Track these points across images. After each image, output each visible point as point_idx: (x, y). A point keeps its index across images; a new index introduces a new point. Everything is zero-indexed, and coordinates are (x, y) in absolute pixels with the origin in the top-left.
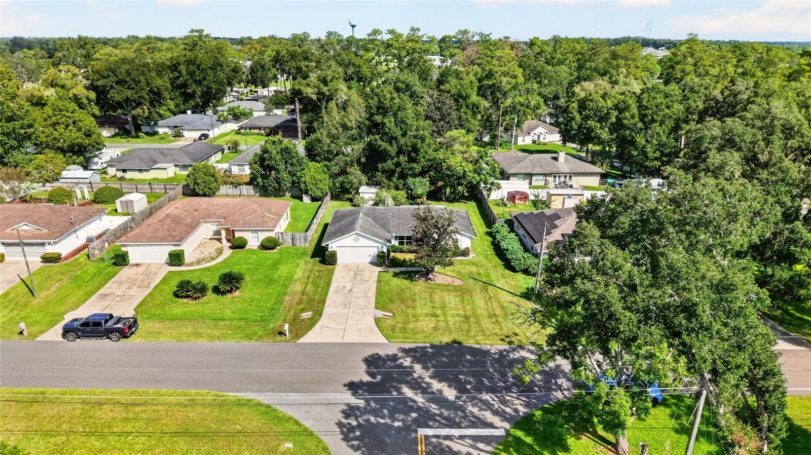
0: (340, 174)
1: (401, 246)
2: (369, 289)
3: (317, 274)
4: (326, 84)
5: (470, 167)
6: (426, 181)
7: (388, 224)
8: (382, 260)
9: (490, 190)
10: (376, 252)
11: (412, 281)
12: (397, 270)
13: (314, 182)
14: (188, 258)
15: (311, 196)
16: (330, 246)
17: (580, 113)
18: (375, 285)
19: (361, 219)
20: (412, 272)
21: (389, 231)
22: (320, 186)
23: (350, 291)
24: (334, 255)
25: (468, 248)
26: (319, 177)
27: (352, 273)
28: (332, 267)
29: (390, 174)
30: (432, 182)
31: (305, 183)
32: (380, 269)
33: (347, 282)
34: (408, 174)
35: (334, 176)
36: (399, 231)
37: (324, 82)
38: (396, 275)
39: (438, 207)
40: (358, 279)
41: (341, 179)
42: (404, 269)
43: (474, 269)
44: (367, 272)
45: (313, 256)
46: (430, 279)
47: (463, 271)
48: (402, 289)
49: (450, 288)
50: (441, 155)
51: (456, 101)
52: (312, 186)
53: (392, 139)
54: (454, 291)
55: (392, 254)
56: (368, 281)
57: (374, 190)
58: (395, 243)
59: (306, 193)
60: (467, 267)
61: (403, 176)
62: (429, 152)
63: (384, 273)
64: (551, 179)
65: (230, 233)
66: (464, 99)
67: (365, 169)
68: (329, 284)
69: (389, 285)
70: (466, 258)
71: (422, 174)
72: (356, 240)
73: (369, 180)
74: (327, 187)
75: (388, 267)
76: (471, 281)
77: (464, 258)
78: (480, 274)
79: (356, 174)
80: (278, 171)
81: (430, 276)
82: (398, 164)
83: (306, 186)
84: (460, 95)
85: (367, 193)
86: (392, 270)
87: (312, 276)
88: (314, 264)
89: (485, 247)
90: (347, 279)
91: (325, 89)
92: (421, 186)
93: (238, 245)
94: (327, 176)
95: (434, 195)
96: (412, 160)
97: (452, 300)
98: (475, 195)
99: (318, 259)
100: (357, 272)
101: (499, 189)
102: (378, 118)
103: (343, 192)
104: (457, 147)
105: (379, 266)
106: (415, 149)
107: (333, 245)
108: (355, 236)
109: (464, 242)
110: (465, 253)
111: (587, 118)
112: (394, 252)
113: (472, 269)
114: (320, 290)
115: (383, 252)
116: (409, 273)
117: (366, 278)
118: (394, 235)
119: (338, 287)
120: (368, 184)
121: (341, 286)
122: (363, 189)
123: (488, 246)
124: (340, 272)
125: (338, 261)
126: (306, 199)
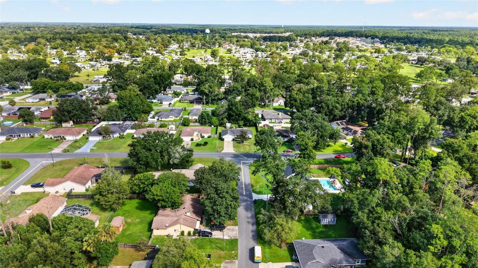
0: (221, 120)
3: (221, 142)
4: (211, 88)
5: (254, 118)
6: (242, 122)
7: (234, 132)
8: (233, 140)
9: (259, 124)
10: (232, 138)
11: (239, 144)
14: (194, 140)
17: (289, 99)
18: (232, 145)
19: (229, 132)
22: (216, 123)
23: (228, 145)
24: (224, 139)
26: (215, 121)
28: (223, 141)
29: (234, 120)
30: (244, 122)
32: (233, 142)
35: (219, 120)
37: (210, 87)
38: (237, 143)
39: (245, 128)
41: (221, 121)
44: (231, 143)
50: (246, 115)
51: (252, 96)
52: (214, 123)
53: (234, 112)
55: (236, 139)
57: (230, 124)
58: (236, 137)
61: (237, 121)
62: (243, 114)
64: (277, 120)
65: (201, 135)
66: (254, 96)
67: (227, 119)
68: (224, 144)
69: (235, 145)
71: (242, 120)
72: (228, 136)
73: (229, 122)
74: (218, 123)
75: (235, 141)
78: (253, 143)
79: (225, 120)
80: (205, 119)
81: (243, 143)
82: (236, 118)
83: (212, 123)
84: (253, 95)
85: (228, 125)
91: (211, 90)
92: (241, 123)
93: (203, 137)
95: (245, 125)
96: (239, 117)
97: (247, 147)
98: (255, 125)
99: (220, 140)
100: (229, 142)
101: (261, 123)
102: (231, 107)
103: (222, 124)
104: (250, 113)
106: (240, 114)
107: (223, 137)
109: (250, 136)
110: (251, 139)
111: (291, 100)
114: (222, 145)
115: (234, 138)
116: (239, 142)
118: (236, 135)
121: (226, 145)
122: (227, 124)
124: (225, 142)
126: (213, 126)
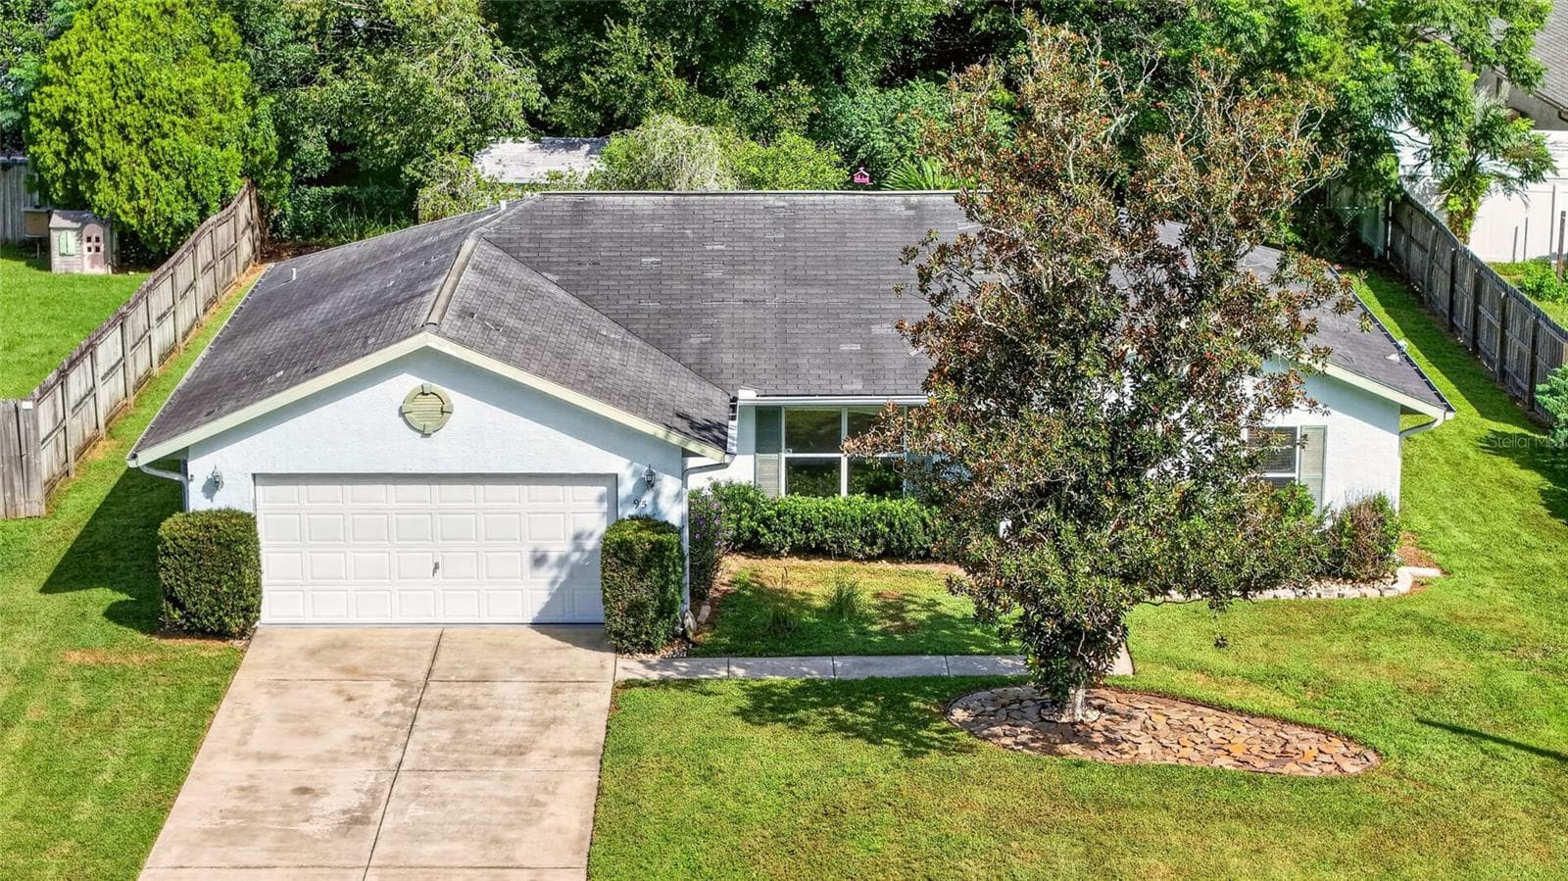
1: (809, 505)
2: (528, 810)
3: (77, 699)
7: (694, 318)
8: (649, 590)
9: (1467, 182)
10: (596, 524)
11: (915, 749)
12: (781, 673)
13: (134, 115)
15: (112, 222)
16: (199, 469)
18: (580, 782)
19: (473, 274)
20: (916, 684)
21: (705, 372)
22: (184, 142)
23: (355, 820)
24: (230, 546)
25: (1378, 505)
26: (169, 79)
27: (381, 693)
28: (212, 649)
31: (65, 123)
32: (632, 667)
33: (334, 758)
34: (848, 38)
35: (283, 76)
36: (788, 370)
38: (765, 706)
40: (434, 730)
42: (843, 667)
43: (1441, 663)
44: (511, 691)
45: (68, 575)
46: (1076, 733)
47: (1360, 677)
48: (833, 812)
49: (1269, 800)
52: (114, 147)
54: (1301, 821)
55: (733, 568)
56: (518, 750)
58: (759, 466)
59: (76, 204)
60: (1385, 648)
63: (666, 700)
68: (171, 773)
69: (708, 776)
70: (1371, 591)
72: (422, 420)
73: (551, 92)
74: (233, 152)
75: (696, 651)
76: (1438, 746)
77: (1349, 591)
78: (1506, 700)
81: (1079, 709)
83: (75, 145)
86: (733, 676)
87: (36, 709)
88: (65, 632)
89: (1508, 523)
90: (338, 736)
94: (236, 77)
99: (104, 596)
100: (428, 684)
101: (1532, 175)
105: (620, 642)
107: (225, 464)
108: (407, 383)
112: (752, 546)
113: (1434, 666)
114: (87, 808)
115: (652, 523)
116: (893, 695)
117: (507, 732)
118: (747, 395)
119: (248, 791)
120: (541, 127)
121: (278, 780)
123: (1523, 517)
124: (279, 687)
125: (272, 608)
126: (76, 250)
